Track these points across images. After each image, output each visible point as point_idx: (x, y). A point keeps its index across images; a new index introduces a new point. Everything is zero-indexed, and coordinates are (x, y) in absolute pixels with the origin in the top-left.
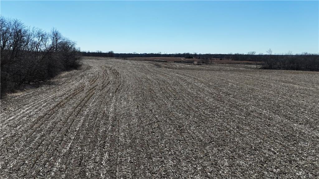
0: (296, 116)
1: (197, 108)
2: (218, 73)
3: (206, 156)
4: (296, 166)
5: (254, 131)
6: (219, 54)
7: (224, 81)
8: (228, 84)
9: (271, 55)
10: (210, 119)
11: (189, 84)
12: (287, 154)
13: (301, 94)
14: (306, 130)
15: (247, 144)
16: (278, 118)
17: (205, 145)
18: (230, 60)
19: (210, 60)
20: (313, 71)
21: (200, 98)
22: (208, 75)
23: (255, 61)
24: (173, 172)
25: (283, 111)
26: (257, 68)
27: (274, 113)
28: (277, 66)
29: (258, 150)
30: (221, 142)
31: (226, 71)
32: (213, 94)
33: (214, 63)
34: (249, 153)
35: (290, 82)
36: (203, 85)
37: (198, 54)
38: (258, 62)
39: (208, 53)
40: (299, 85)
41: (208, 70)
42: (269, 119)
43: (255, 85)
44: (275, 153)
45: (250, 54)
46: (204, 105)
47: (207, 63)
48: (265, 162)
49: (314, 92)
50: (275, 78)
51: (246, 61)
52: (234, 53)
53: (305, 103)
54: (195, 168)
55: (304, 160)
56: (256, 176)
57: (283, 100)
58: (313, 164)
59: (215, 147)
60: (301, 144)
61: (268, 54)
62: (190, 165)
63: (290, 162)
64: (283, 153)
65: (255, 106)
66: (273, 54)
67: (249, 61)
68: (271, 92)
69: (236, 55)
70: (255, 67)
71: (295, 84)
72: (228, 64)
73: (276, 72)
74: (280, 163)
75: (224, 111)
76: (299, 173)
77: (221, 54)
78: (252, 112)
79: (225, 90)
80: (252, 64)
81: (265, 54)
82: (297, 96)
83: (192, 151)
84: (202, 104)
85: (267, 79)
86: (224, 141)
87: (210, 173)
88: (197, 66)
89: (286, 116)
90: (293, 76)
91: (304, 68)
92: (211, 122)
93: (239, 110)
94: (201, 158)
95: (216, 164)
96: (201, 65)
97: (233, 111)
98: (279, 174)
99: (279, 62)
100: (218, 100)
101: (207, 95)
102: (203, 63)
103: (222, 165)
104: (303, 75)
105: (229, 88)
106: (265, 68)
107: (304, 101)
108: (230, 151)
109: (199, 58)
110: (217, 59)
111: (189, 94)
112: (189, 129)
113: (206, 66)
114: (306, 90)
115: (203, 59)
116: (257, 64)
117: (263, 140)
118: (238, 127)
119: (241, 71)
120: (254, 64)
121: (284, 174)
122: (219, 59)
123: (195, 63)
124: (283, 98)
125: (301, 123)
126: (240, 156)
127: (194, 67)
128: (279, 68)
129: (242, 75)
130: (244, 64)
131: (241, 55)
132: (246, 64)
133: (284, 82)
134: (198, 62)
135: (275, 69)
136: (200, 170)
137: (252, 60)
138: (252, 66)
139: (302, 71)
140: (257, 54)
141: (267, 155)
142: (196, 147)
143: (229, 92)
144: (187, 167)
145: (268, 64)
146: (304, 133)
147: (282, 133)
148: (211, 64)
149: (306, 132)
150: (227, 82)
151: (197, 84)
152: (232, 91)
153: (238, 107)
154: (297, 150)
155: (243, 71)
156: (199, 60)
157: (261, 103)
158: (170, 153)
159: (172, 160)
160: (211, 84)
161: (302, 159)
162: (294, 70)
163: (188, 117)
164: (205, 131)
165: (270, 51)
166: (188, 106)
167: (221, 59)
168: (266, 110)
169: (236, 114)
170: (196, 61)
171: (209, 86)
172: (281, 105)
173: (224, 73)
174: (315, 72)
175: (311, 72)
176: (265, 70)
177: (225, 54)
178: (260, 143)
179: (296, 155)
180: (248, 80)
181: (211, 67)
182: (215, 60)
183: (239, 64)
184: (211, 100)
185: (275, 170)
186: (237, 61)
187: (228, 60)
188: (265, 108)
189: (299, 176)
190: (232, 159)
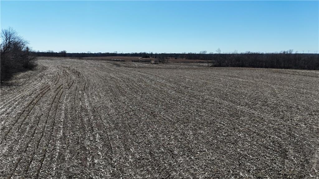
0: (239, 101)
1: (163, 99)
2: (175, 71)
3: (176, 129)
4: (238, 131)
5: (209, 112)
6: (173, 53)
7: (182, 77)
8: (186, 80)
9: (220, 54)
10: (175, 106)
11: (152, 80)
12: (232, 125)
13: (244, 86)
14: (246, 109)
15: (204, 120)
16: (226, 103)
17: (174, 123)
18: (184, 60)
19: (166, 59)
20: (255, 68)
21: (164, 91)
22: (168, 73)
23: (207, 60)
24: (154, 141)
25: (229, 98)
26: (208, 66)
27: (223, 99)
28: (226, 64)
29: (212, 124)
30: (186, 121)
31: (182, 69)
32: (174, 88)
33: (170, 62)
34: (206, 126)
35: (235, 77)
36: (165, 81)
37: (154, 53)
38: (209, 61)
39: (163, 53)
40: (242, 78)
41: (165, 68)
42: (219, 104)
43: (207, 80)
44: (224, 125)
45: (202, 53)
46: (168, 96)
47: (163, 62)
48: (218, 130)
49: (253, 84)
50: (224, 74)
51: (198, 59)
52: (187, 53)
53: (246, 92)
54: (169, 138)
55: (243, 127)
56: (212, 139)
57: (230, 90)
58: (249, 129)
59: (182, 124)
60: (242, 118)
61: (217, 53)
62: (165, 136)
63: (234, 129)
64: (230, 124)
65: (209, 95)
66: (222, 53)
67: (201, 60)
68: (221, 85)
69: (189, 54)
70: (207, 65)
71: (239, 78)
72: (183, 62)
73: (225, 69)
74: (228, 130)
75: (185, 100)
76: (239, 135)
77: (176, 54)
78: (206, 99)
79: (184, 85)
80: (204, 63)
81: (215, 53)
82: (240, 87)
83: (165, 127)
84: (167, 96)
85: (217, 74)
86: (187, 120)
87: (181, 139)
88: (155, 65)
89: (232, 101)
90: (238, 71)
91: (248, 65)
92: (176, 108)
93: (196, 99)
94: (173, 131)
95: (184, 134)
96: (158, 64)
97: (192, 99)
98: (227, 136)
99: (227, 60)
100: (179, 92)
101: (169, 89)
102: (160, 62)
103: (188, 134)
104: (246, 71)
105: (186, 83)
106: (215, 66)
107: (245, 90)
108: (192, 125)
109: (155, 58)
110: (173, 58)
111: (154, 89)
112: (160, 114)
113: (163, 65)
114: (247, 82)
115: (159, 58)
116: (208, 63)
117: (216, 117)
118: (197, 111)
119: (195, 69)
120: (206, 62)
121: (230, 136)
122: (174, 59)
123: (153, 62)
124: (230, 89)
125: (242, 105)
126: (200, 128)
127: (152, 66)
128: (227, 66)
129: (196, 72)
130: (197, 62)
131: (193, 54)
132: (199, 62)
133: (230, 77)
134: (155, 61)
135: (224, 66)
136: (173, 138)
137: (203, 59)
138: (204, 64)
139: (246, 68)
140: (208, 53)
141: (219, 126)
142: (167, 125)
143: (187, 85)
144: (163, 137)
145: (218, 62)
146: (244, 112)
147: (229, 113)
148: (167, 63)
149: (246, 111)
150: (185, 78)
151: (159, 80)
152: (189, 85)
153: (195, 96)
154: (239, 122)
155: (197, 68)
156: (156, 59)
157: (213, 93)
158: (148, 130)
159: (151, 134)
160: (171, 80)
161: (242, 127)
162: (240, 67)
163: (157, 106)
164: (173, 115)
165: (219, 50)
166: (156, 98)
167: (176, 59)
168: (217, 98)
169: (195, 102)
170: (153, 60)
171: (170, 82)
172: (228, 94)
173: (180, 71)
174: (256, 68)
175: (253, 68)
176: (215, 68)
177: (179, 53)
178: (214, 120)
179: (238, 125)
180: (202, 76)
181: (168, 66)
182: (171, 60)
183: (192, 62)
184: (174, 92)
185: (224, 134)
186: (190, 60)
187: (182, 59)
188: (216, 96)
189: (239, 136)
190: (194, 130)
